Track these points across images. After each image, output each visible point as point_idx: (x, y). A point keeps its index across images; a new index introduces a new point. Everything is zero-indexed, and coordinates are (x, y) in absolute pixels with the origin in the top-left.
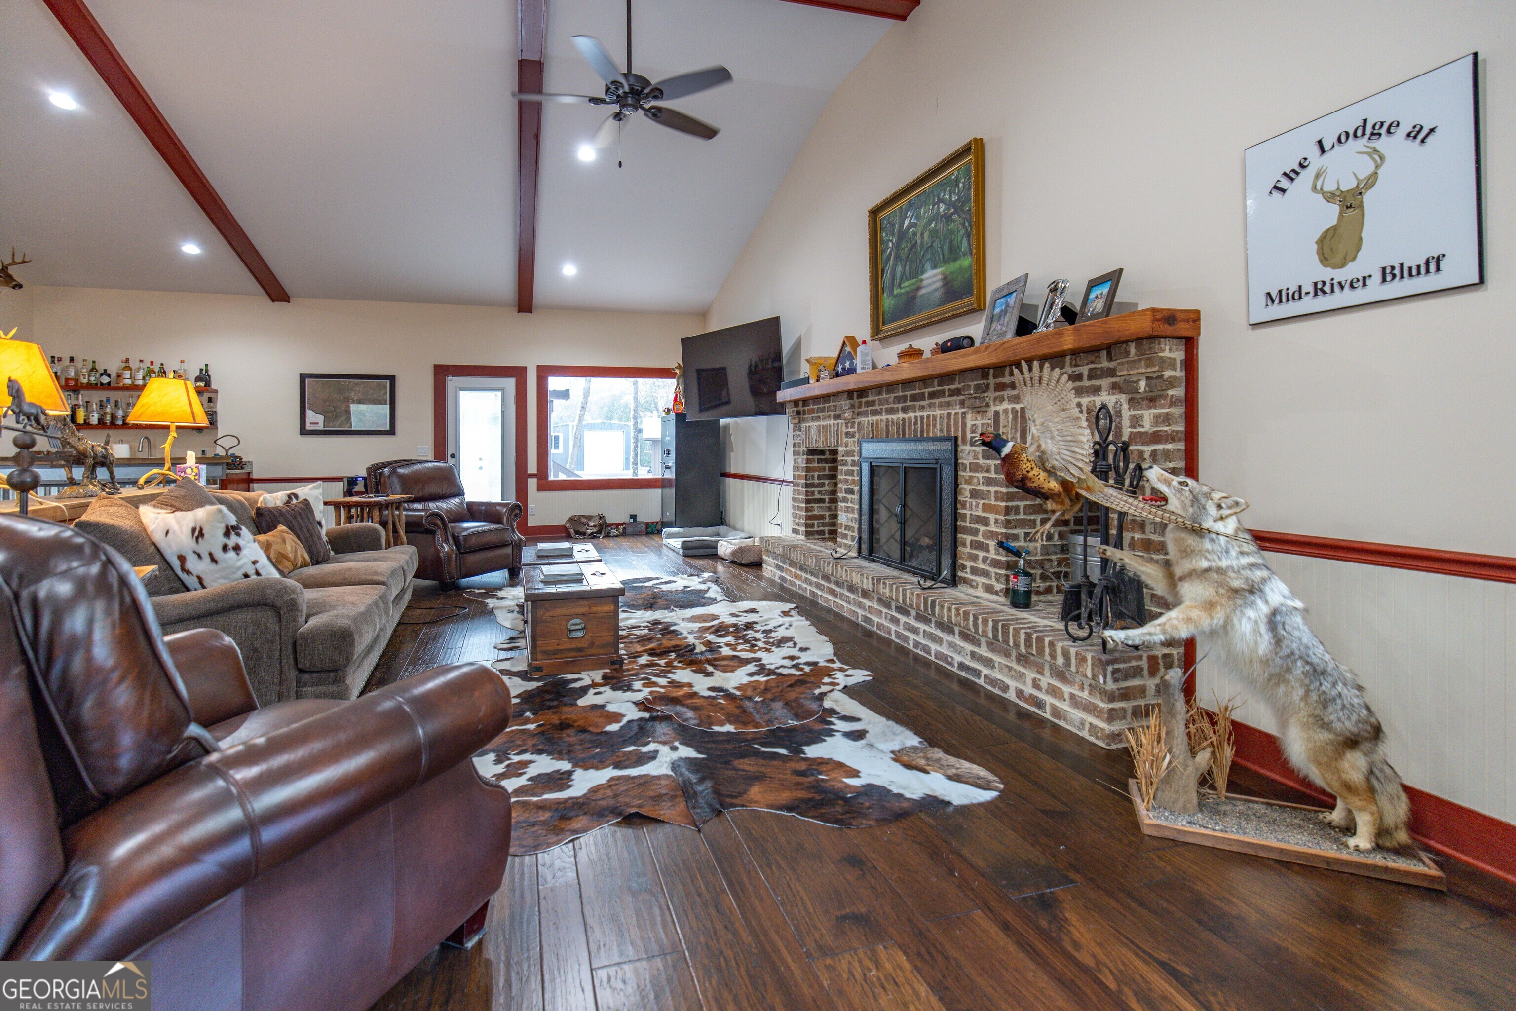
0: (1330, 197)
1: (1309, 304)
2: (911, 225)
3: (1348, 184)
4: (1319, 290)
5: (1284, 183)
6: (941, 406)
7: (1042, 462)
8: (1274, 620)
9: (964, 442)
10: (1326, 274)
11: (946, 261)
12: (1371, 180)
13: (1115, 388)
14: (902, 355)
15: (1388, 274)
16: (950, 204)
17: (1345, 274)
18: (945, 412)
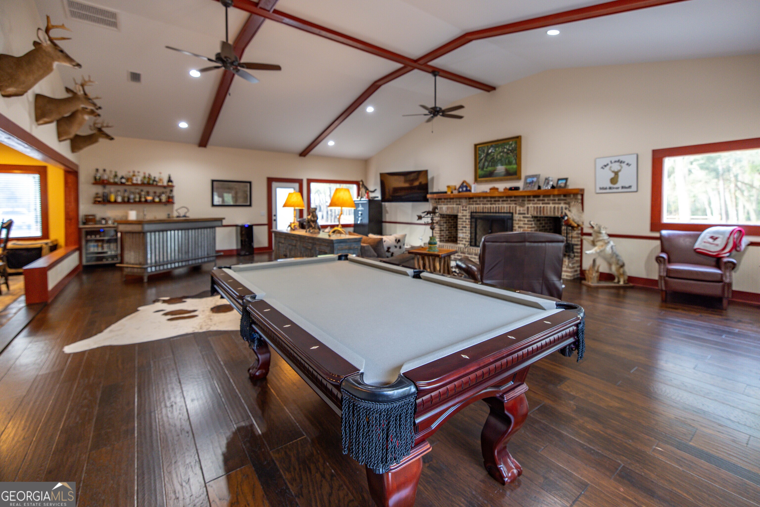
0: (613, 172)
1: (608, 191)
2: (492, 152)
3: (616, 170)
4: (610, 188)
5: (604, 167)
6: (507, 204)
7: (573, 220)
8: (612, 247)
9: (516, 213)
10: (612, 186)
11: (506, 164)
12: (620, 171)
13: (565, 203)
14: (491, 189)
15: (623, 187)
16: (508, 150)
17: (615, 186)
18: (508, 206)
